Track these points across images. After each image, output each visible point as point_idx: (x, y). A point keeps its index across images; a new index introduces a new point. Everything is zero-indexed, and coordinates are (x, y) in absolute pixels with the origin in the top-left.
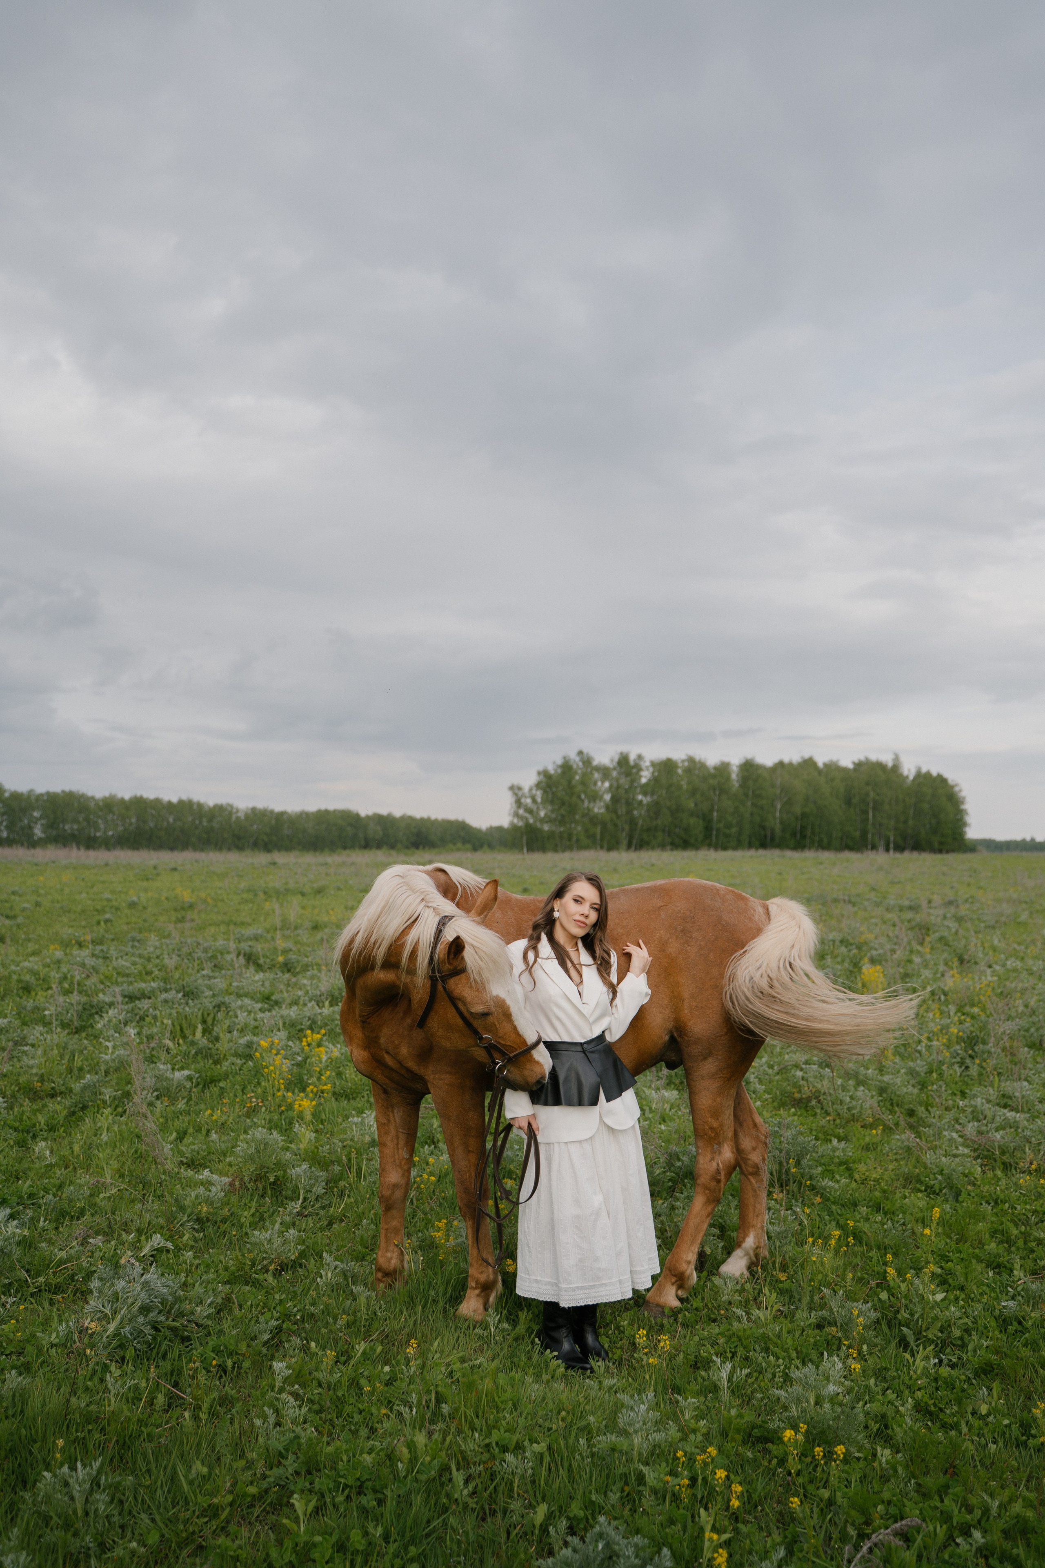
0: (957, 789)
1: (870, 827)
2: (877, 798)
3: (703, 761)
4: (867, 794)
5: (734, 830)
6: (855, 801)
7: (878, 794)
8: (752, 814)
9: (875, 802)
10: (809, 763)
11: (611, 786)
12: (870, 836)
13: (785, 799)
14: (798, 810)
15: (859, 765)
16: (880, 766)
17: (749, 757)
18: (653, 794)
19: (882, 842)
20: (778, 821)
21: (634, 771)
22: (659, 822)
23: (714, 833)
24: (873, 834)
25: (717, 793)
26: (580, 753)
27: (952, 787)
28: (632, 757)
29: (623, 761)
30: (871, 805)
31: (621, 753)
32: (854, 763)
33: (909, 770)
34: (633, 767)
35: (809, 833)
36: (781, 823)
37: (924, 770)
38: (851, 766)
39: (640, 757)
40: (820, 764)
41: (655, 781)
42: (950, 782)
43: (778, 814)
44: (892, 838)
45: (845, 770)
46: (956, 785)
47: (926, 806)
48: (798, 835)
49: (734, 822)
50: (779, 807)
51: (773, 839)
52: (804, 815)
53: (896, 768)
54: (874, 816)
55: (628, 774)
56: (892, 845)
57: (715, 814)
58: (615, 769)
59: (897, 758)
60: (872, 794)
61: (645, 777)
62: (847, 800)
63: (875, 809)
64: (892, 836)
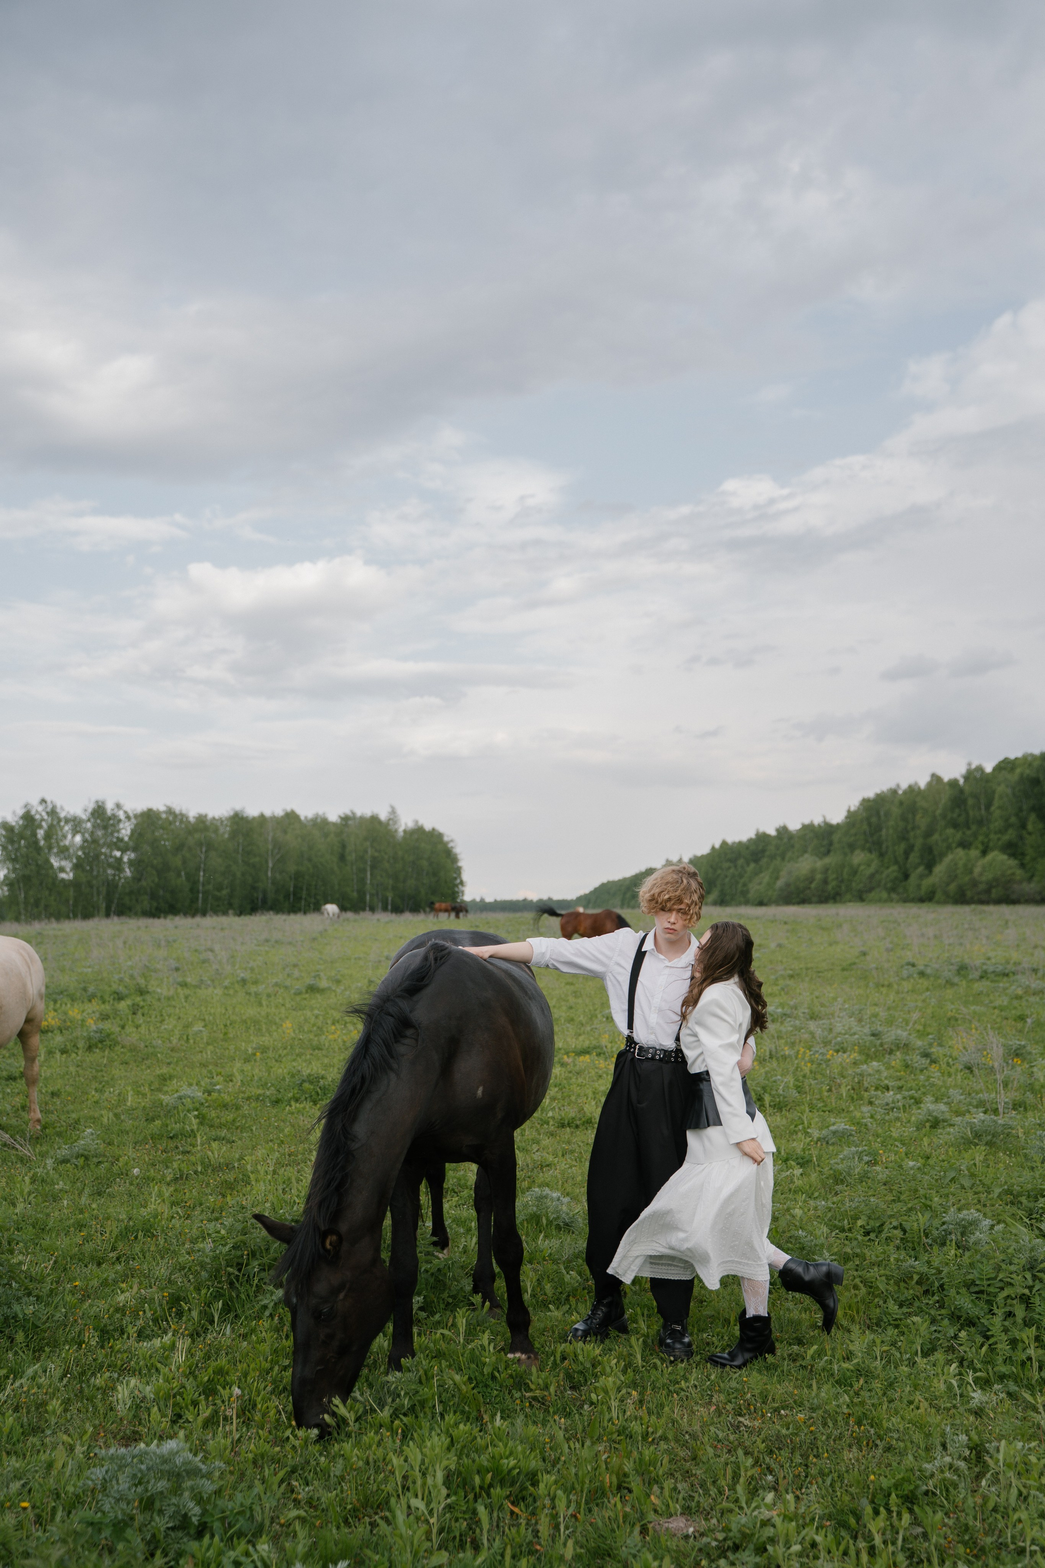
0: (451, 845)
1: (368, 887)
2: (376, 854)
3: (184, 812)
4: (366, 852)
5: (225, 892)
6: (351, 857)
7: (376, 851)
8: (243, 874)
9: (374, 858)
10: (291, 817)
11: (85, 841)
12: (368, 897)
13: (278, 857)
14: (292, 868)
15: (345, 819)
16: (374, 819)
17: (238, 808)
18: (135, 850)
19: (380, 905)
20: (270, 881)
21: (111, 822)
22: (144, 883)
23: (201, 895)
24: (372, 895)
25: (204, 849)
26: (43, 801)
27: (448, 843)
28: (109, 806)
29: (99, 812)
30: (369, 863)
31: (97, 802)
32: (340, 817)
33: (406, 824)
34: (110, 819)
35: (304, 894)
36: (273, 883)
37: (420, 823)
38: (339, 821)
39: (118, 806)
40: (302, 818)
41: (138, 834)
42: (446, 839)
43: (269, 874)
44: (390, 899)
45: (334, 824)
46: (452, 841)
47: (425, 863)
48: (292, 897)
49: (226, 882)
50: (270, 865)
51: (264, 901)
52: (298, 876)
53: (391, 821)
54: (371, 875)
55: (105, 828)
56: (390, 907)
57: (202, 874)
58: (89, 820)
59: (393, 811)
60: (370, 851)
61: (126, 830)
62: (342, 858)
63: (373, 867)
64: (390, 896)
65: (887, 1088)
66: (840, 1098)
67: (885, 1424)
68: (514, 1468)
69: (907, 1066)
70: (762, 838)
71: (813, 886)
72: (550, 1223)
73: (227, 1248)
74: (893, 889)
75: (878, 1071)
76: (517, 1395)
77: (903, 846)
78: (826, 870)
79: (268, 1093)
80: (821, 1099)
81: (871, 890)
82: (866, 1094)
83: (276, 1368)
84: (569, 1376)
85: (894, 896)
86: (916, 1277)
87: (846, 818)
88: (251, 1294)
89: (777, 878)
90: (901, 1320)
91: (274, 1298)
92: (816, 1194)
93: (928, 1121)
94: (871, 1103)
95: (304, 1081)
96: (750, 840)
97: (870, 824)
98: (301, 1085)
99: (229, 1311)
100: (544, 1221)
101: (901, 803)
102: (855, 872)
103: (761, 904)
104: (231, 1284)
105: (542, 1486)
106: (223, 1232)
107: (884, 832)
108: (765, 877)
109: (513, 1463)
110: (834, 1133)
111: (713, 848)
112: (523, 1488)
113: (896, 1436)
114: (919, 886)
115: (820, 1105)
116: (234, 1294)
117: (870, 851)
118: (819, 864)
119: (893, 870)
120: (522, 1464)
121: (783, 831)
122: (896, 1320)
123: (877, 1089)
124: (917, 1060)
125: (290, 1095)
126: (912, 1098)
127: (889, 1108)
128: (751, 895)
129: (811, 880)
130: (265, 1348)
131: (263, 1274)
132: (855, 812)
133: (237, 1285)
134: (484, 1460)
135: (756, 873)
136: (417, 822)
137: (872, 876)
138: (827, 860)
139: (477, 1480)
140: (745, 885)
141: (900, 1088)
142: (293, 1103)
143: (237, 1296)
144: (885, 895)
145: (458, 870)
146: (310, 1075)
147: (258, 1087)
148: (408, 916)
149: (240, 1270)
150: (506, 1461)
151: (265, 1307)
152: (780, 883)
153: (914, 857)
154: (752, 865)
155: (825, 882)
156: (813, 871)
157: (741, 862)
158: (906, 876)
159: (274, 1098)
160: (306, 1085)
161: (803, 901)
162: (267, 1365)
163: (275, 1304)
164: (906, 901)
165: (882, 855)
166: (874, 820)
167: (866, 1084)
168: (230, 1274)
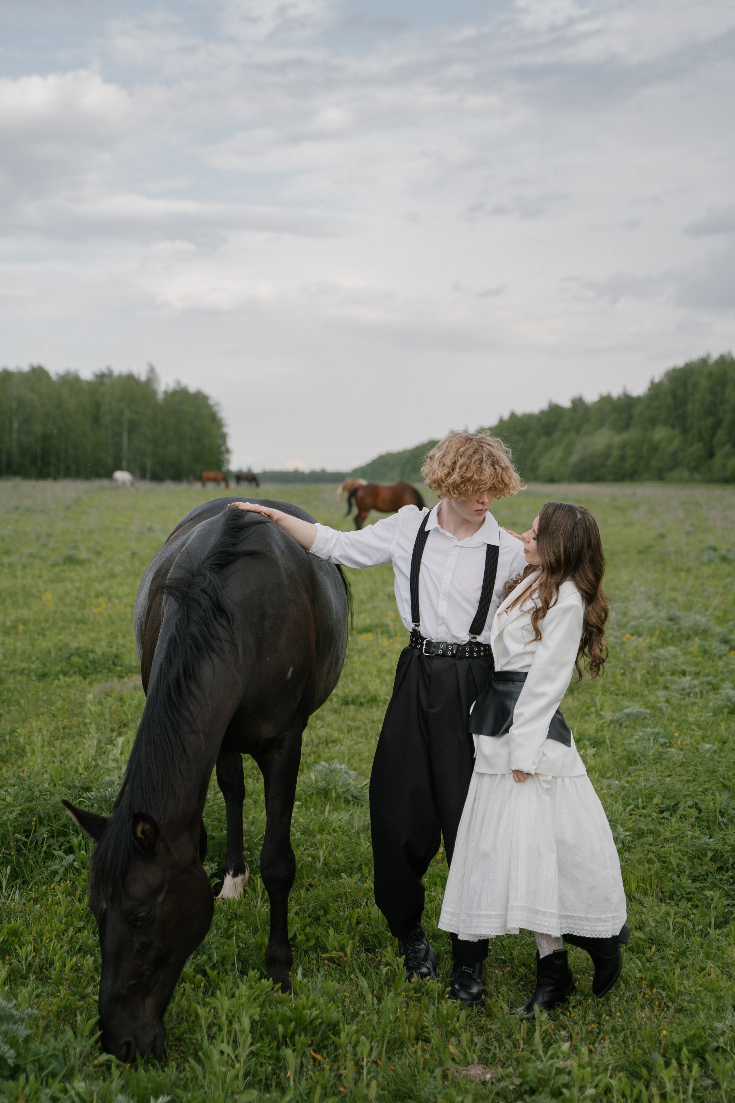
0: (216, 409)
1: (125, 450)
2: (134, 417)
4: (122, 413)
6: (106, 419)
7: (133, 412)
9: (131, 421)
10: (38, 372)
13: (23, 417)
14: (38, 429)
15: (101, 377)
16: (130, 379)
20: (15, 444)
27: (213, 406)
30: (126, 426)
32: (94, 375)
35: (53, 458)
36: (18, 446)
38: (93, 379)
40: (51, 375)
42: (211, 402)
43: (15, 436)
44: (148, 467)
45: (88, 383)
46: (217, 404)
47: (187, 428)
48: (39, 461)
50: (15, 425)
51: (9, 465)
52: (46, 438)
53: (149, 381)
56: (148, 475)
59: (152, 370)
60: (127, 413)
62: (96, 419)
63: (131, 431)
64: (149, 462)
65: (684, 674)
66: (634, 681)
67: (677, 988)
68: (316, 1018)
69: (705, 652)
70: (555, 410)
71: (609, 462)
72: (338, 797)
73: (14, 815)
74: (696, 469)
75: (675, 656)
76: (314, 956)
77: (710, 421)
78: (624, 446)
79: (33, 666)
80: (614, 682)
81: (671, 469)
82: (661, 679)
83: (71, 930)
84: (364, 940)
85: (697, 476)
86: (710, 854)
87: (650, 389)
88: (40, 860)
89: (571, 453)
90: (693, 893)
91: (64, 863)
92: (609, 774)
93: (726, 706)
94: (666, 688)
95: (72, 654)
96: (542, 412)
97: (675, 397)
98: (69, 658)
99: (17, 878)
100: (334, 795)
101: (710, 375)
102: (655, 448)
103: (551, 480)
104: (19, 850)
105: (343, 1035)
106: (9, 799)
107: (689, 407)
108: (558, 452)
109: (315, 1013)
110: (628, 715)
111: (501, 421)
112: (325, 1038)
113: (687, 998)
114: (724, 466)
115: (613, 688)
116: (22, 860)
117: (673, 426)
118: (617, 439)
119: (697, 448)
120: (324, 1015)
121: (578, 403)
122: (689, 893)
123: (673, 674)
124: (716, 647)
125: (58, 669)
126: (709, 683)
127: (685, 693)
128: (542, 471)
129: (606, 455)
130: (62, 910)
131: (52, 841)
132: (660, 384)
133: (25, 851)
134: (286, 1010)
135: (548, 447)
136: (178, 383)
137: (674, 455)
138: (626, 436)
139: (281, 1029)
140: (534, 460)
141: (697, 674)
142: (61, 677)
143: (26, 863)
144: (686, 474)
145: (224, 437)
146: (78, 648)
147: (22, 661)
148: (169, 486)
149: (27, 837)
150: (308, 1012)
151: (55, 873)
152: (574, 459)
153: (721, 434)
154: (543, 440)
155: (622, 458)
156: (610, 447)
157: (531, 435)
158: (711, 455)
159: (40, 672)
160: (75, 659)
161: (598, 479)
162: (63, 927)
163: (66, 869)
164: (711, 480)
165: (685, 431)
166: (680, 392)
167: (662, 669)
168: (17, 841)
